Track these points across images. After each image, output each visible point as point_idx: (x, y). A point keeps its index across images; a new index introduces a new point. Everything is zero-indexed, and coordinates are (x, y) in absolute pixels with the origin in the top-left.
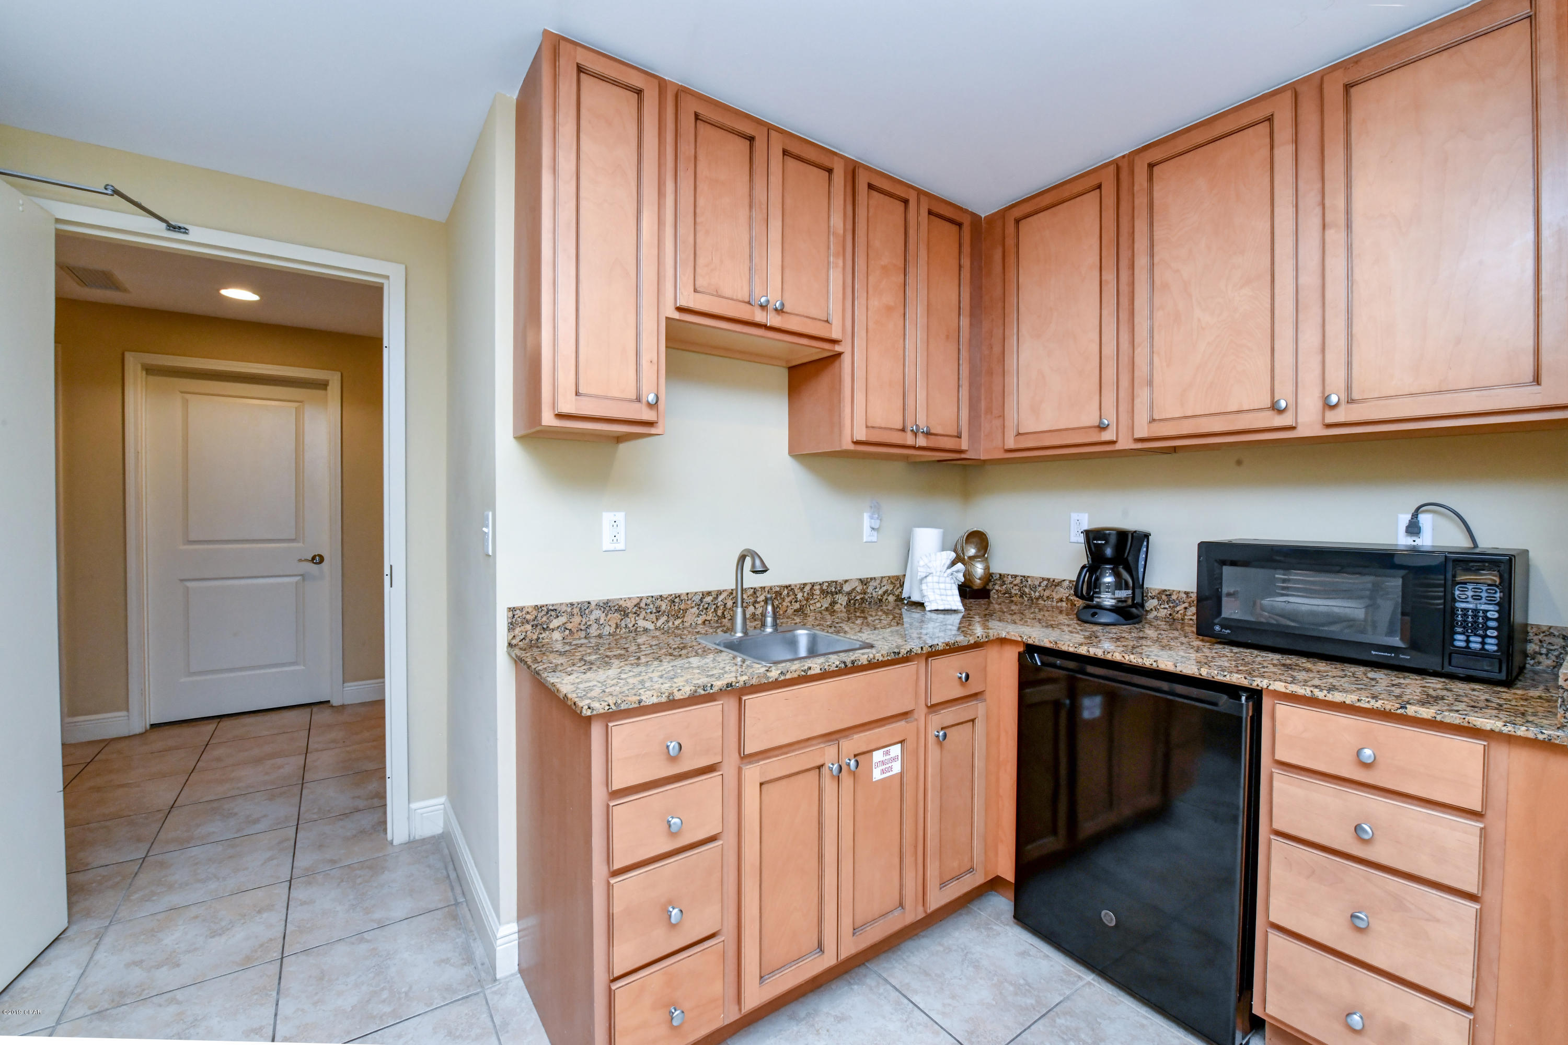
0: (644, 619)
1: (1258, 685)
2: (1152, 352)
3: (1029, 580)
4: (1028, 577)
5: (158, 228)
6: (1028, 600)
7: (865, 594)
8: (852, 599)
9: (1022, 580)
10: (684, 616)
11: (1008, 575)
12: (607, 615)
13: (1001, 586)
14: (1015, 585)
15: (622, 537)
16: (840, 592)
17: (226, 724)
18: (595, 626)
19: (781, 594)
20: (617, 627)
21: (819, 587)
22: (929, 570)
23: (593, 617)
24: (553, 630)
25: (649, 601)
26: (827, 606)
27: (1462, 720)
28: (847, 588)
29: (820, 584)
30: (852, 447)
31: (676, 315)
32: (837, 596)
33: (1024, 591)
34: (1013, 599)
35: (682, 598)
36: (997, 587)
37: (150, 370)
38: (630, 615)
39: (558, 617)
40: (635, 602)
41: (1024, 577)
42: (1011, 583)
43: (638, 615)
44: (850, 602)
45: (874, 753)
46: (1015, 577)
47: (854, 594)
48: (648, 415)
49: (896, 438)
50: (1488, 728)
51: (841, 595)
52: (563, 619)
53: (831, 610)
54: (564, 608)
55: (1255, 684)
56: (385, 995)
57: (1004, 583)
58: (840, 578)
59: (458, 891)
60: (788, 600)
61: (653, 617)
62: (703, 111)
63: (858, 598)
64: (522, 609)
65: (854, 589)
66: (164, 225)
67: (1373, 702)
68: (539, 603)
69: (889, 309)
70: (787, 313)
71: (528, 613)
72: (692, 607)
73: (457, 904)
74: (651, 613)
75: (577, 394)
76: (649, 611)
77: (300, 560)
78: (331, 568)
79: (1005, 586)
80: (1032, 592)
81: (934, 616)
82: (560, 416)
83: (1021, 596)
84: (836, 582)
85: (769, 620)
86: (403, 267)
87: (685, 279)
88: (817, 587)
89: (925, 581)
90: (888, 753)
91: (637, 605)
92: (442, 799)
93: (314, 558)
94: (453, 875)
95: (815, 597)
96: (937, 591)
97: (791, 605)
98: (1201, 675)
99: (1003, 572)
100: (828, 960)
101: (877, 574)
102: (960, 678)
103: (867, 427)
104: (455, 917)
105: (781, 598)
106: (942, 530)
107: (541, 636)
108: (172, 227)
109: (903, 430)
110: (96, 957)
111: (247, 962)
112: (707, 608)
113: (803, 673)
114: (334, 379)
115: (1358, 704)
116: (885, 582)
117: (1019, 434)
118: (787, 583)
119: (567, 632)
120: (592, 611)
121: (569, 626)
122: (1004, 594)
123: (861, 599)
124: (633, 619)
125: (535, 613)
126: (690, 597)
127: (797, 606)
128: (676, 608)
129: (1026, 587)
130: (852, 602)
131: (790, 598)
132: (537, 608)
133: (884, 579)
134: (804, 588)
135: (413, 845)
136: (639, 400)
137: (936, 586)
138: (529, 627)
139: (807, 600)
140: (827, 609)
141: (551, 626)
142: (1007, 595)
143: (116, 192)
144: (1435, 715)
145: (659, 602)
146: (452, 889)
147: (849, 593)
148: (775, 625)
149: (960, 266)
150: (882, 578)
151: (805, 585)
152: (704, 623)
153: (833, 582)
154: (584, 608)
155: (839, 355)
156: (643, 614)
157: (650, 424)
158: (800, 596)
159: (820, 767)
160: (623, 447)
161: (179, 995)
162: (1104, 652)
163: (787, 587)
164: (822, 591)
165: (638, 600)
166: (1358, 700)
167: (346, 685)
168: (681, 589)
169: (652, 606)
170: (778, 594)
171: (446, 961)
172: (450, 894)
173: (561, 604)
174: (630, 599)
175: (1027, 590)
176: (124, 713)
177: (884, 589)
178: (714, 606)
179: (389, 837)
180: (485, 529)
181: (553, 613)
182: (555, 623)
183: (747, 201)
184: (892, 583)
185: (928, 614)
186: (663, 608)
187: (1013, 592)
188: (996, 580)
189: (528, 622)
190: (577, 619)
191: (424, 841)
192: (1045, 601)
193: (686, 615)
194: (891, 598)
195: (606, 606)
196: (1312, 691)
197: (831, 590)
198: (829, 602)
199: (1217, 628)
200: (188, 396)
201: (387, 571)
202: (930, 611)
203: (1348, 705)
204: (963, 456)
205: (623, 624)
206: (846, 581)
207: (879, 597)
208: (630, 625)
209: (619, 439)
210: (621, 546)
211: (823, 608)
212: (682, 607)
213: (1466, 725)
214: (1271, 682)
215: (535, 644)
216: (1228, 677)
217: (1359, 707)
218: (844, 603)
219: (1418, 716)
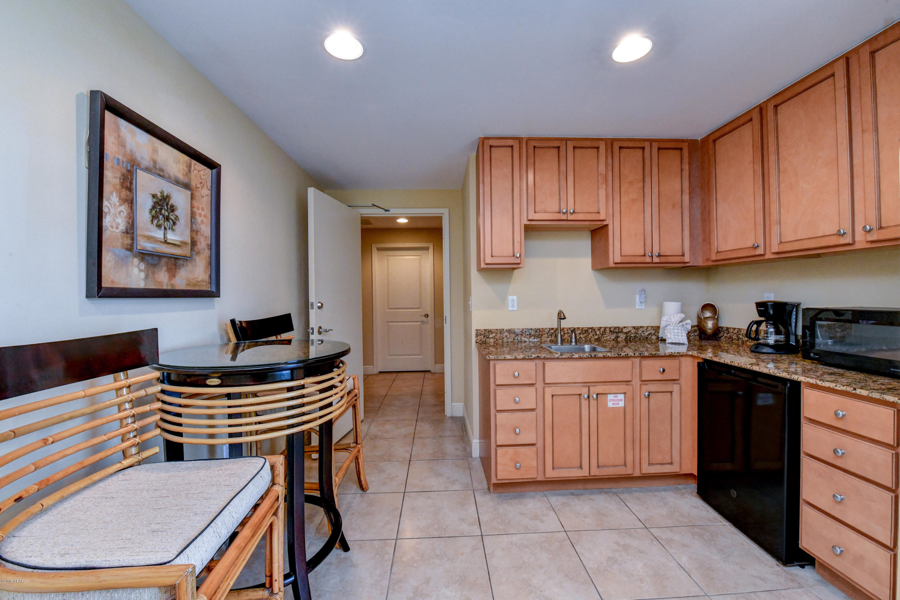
0: (525, 337)
1: (793, 378)
2: (780, 206)
3: (742, 331)
4: (741, 329)
5: (383, 211)
6: (741, 342)
7: (637, 334)
8: (628, 336)
9: (738, 331)
10: (541, 337)
11: (731, 328)
12: (510, 335)
13: (727, 334)
14: (735, 334)
15: (516, 305)
16: (621, 332)
17: (399, 374)
18: (505, 338)
19: (588, 331)
20: (514, 339)
21: (609, 329)
22: (669, 323)
23: (505, 335)
24: (490, 338)
25: (526, 330)
26: (614, 338)
27: (880, 397)
28: (625, 330)
29: (609, 328)
30: (614, 266)
31: (528, 223)
32: (620, 334)
33: (739, 337)
34: (733, 341)
35: (540, 330)
36: (725, 335)
37: (379, 249)
38: (519, 335)
39: (492, 334)
40: (521, 330)
41: (739, 329)
42: (732, 332)
43: (522, 335)
44: (627, 337)
45: (608, 395)
46: (734, 329)
47: (629, 334)
48: (518, 261)
49: (642, 259)
50: (892, 401)
51: (622, 334)
52: (494, 335)
53: (616, 340)
54: (494, 331)
55: (792, 377)
56: (440, 453)
57: (728, 333)
58: (621, 326)
59: (465, 433)
60: (591, 334)
61: (528, 336)
62: (537, 144)
63: (632, 335)
64: (480, 330)
65: (630, 331)
66: (384, 210)
67: (842, 387)
68: (486, 328)
69: (634, 200)
70: (577, 213)
71: (482, 331)
72: (545, 334)
73: (464, 436)
74: (527, 335)
75: (492, 256)
76: (526, 334)
77: (421, 316)
78: (431, 318)
79: (730, 334)
80: (744, 338)
81: (670, 346)
82: (486, 264)
83: (738, 340)
84: (619, 327)
85: (574, 340)
86: (448, 209)
87: (531, 209)
88: (608, 329)
89: (666, 328)
90: (616, 397)
91: (522, 331)
92: (462, 404)
93: (425, 315)
94: (464, 428)
95: (606, 334)
96: (673, 334)
97: (594, 336)
98: (770, 373)
99: (728, 326)
100: (584, 473)
101: (645, 325)
102: (660, 371)
103: (621, 256)
104: (463, 439)
105: (588, 333)
106: (679, 303)
107: (486, 340)
108: (386, 210)
109: (644, 255)
110: (370, 427)
111: (405, 437)
112: (551, 335)
113: (570, 357)
114: (431, 246)
115: (835, 388)
116: (649, 329)
117: (718, 252)
118: (591, 327)
119: (495, 339)
120: (504, 333)
121: (496, 337)
122: (729, 338)
123: (634, 336)
124: (520, 337)
125: (484, 332)
126: (544, 330)
127: (597, 337)
128: (538, 334)
129: (740, 334)
130: (629, 337)
131: (592, 333)
132: (485, 330)
133: (649, 328)
134: (600, 329)
135: (453, 418)
136: (514, 256)
137: (672, 331)
138: (482, 336)
139: (602, 335)
140: (613, 340)
141: (490, 337)
142: (730, 339)
143: (374, 205)
144: (868, 394)
145: (530, 331)
146: (463, 432)
147: (626, 333)
148: (576, 342)
149: (682, 170)
150: (648, 327)
151: (601, 328)
152: (550, 341)
153: (617, 327)
154: (501, 331)
155: (607, 225)
156: (524, 335)
157: (519, 264)
158: (598, 333)
159: (580, 395)
160: (515, 271)
161: (390, 440)
162: (731, 362)
163: (591, 328)
164: (611, 331)
165: (522, 330)
166: (836, 386)
167: (436, 365)
168: (540, 327)
169: (527, 332)
170: (586, 331)
171: (458, 449)
172: (462, 433)
173: (493, 329)
174: (519, 329)
175: (741, 336)
176: (372, 366)
177: (649, 332)
178: (555, 334)
179: (446, 414)
180: (469, 302)
181: (490, 332)
182: (491, 336)
183: (557, 172)
184: (654, 329)
185: (667, 344)
186: (532, 333)
187: (734, 337)
188: (725, 330)
189: (482, 335)
190: (499, 335)
191: (456, 417)
192: (750, 343)
193: (542, 337)
194: (654, 337)
195: (509, 331)
196: (816, 381)
197: (616, 331)
198: (615, 336)
199: (812, 355)
200: (389, 257)
201: (445, 318)
202: (668, 343)
203: (832, 388)
204: (688, 265)
205: (516, 338)
206: (625, 327)
207: (646, 336)
208: (519, 339)
209: (514, 269)
210: (515, 309)
211: (611, 339)
212: (541, 333)
213: (882, 399)
214: (799, 377)
215: (485, 343)
216: (781, 374)
217: (836, 390)
218: (624, 338)
219: (861, 394)
